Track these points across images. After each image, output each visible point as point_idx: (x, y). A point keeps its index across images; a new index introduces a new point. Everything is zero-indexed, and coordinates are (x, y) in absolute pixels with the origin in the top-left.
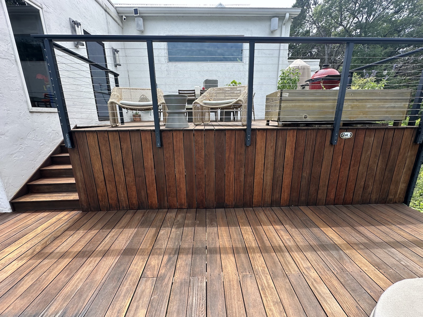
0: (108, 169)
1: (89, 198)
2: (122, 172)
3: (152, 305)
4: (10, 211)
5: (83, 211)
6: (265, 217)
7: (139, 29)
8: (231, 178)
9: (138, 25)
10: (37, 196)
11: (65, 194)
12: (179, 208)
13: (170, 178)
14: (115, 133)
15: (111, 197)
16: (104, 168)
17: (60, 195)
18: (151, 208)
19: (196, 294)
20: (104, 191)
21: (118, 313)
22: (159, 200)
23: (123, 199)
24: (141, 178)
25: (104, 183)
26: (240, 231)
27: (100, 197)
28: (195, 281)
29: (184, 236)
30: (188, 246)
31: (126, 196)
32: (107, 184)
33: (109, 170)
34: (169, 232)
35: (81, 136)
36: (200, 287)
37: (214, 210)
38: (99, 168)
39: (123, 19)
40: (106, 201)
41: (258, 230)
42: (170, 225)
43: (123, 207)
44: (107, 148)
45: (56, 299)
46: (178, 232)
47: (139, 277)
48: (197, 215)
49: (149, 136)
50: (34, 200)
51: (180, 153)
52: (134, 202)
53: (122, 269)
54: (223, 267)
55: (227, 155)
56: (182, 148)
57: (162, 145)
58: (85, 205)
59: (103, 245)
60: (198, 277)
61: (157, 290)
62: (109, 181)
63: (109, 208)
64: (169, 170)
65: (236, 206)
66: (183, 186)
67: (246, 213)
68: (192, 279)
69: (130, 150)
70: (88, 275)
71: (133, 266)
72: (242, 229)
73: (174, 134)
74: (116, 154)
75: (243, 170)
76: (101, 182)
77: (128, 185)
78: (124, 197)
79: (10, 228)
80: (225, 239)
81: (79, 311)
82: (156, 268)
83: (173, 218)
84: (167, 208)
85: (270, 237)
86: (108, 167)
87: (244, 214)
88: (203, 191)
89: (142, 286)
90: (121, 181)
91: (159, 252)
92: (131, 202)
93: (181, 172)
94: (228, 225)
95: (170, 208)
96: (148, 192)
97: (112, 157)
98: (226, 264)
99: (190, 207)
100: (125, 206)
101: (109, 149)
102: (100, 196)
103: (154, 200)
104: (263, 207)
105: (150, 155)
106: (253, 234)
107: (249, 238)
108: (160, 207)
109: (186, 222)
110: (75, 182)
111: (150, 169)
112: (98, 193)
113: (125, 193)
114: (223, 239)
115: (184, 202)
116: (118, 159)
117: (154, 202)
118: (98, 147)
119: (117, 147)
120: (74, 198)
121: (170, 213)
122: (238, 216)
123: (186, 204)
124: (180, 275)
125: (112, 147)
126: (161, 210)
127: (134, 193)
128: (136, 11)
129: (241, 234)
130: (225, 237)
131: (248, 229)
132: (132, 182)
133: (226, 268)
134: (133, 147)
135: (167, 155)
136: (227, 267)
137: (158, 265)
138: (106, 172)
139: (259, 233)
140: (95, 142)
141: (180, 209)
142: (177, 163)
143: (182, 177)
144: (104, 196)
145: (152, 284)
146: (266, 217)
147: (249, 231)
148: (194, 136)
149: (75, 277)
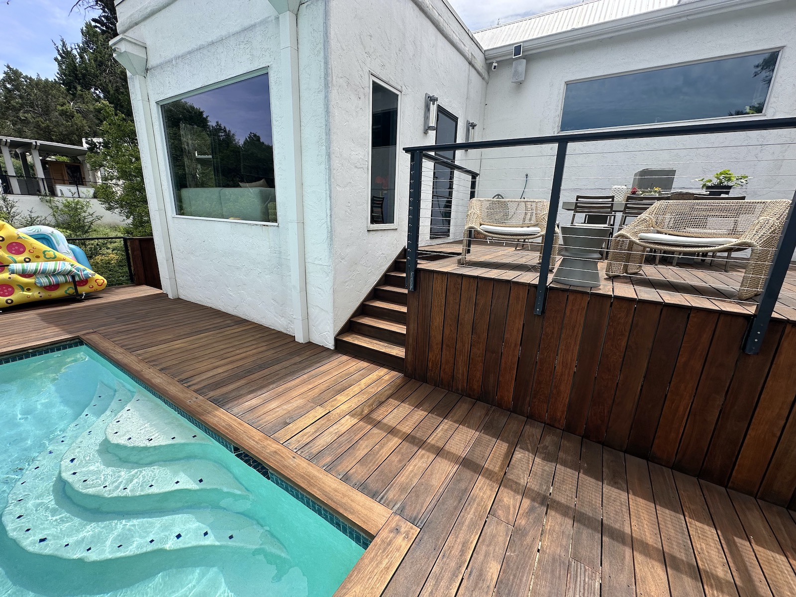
0: (451, 329)
1: (417, 361)
2: (468, 338)
3: (508, 565)
4: (332, 348)
5: (405, 376)
6: (765, 527)
7: (517, 81)
8: (681, 409)
9: (516, 73)
10: (358, 338)
11: (387, 345)
12: (548, 424)
13: (545, 369)
14: (472, 280)
15: (444, 369)
16: (445, 325)
17: (381, 343)
18: (500, 405)
19: (580, 591)
20: (438, 358)
21: (463, 546)
22: (516, 398)
23: (461, 377)
24: (494, 354)
25: (440, 346)
26: (684, 526)
27: (430, 365)
28: (579, 570)
29: (558, 479)
30: (566, 502)
31: (466, 374)
32: (443, 350)
33: (451, 331)
34: (530, 460)
35: (427, 276)
36: (589, 585)
37: (622, 454)
38: (439, 325)
39: (493, 67)
40: (437, 372)
41: (736, 546)
42: (532, 449)
43: (458, 389)
44: (456, 299)
45: (393, 485)
46: (546, 468)
47: (486, 511)
48: (584, 450)
49: (523, 294)
50: (356, 342)
51: (573, 331)
52: (475, 387)
53: (463, 485)
54: (638, 577)
55: (682, 360)
56: (580, 324)
57: (543, 312)
58: (410, 369)
59: (434, 437)
60: (585, 567)
61: (514, 546)
62: (447, 346)
63: (438, 384)
64: (545, 355)
65: (677, 467)
66: (566, 391)
67: (705, 492)
68: (573, 563)
69: (488, 310)
70: (422, 472)
71: (478, 490)
72: (690, 523)
73: (571, 298)
74: (467, 310)
75: (720, 400)
76: (437, 344)
77: (472, 359)
78: (463, 375)
79: (336, 370)
80: (645, 526)
81: (418, 514)
82: (511, 512)
83: (537, 438)
84: (526, 415)
85: (773, 578)
86: (450, 325)
87: (699, 492)
88: (606, 411)
89: (492, 527)
90: (463, 350)
91: (514, 486)
92: (471, 385)
93: (567, 364)
94: (654, 498)
95: (532, 417)
96: (501, 379)
97: (460, 313)
98: (644, 574)
99: (569, 429)
100: (460, 387)
101: (458, 300)
102: (430, 363)
103: (509, 395)
104: (762, 499)
105: (519, 324)
106: (720, 548)
107: (708, 552)
108: (515, 410)
109: (561, 455)
110: (405, 333)
111: (513, 345)
112: (429, 357)
113: (465, 369)
114: (640, 524)
115: (561, 417)
116: (467, 317)
117: (506, 398)
118: (444, 295)
119: (470, 300)
120: (397, 354)
121: (530, 426)
122: (681, 492)
123: (564, 422)
124: (551, 544)
125: (463, 299)
126: (516, 415)
127: (479, 374)
128: (518, 50)
129: (686, 533)
130: (645, 522)
131: (709, 533)
132: (479, 356)
133: (644, 582)
134: (493, 305)
135: (548, 329)
136: (647, 582)
137: (515, 508)
138: (447, 332)
139: (741, 556)
140: (442, 288)
141: (550, 425)
142: (564, 348)
143: (567, 372)
144: (436, 365)
145: (507, 533)
146: (768, 527)
147: (710, 536)
148: (611, 306)
149: (408, 467)
